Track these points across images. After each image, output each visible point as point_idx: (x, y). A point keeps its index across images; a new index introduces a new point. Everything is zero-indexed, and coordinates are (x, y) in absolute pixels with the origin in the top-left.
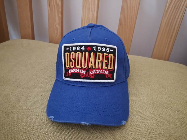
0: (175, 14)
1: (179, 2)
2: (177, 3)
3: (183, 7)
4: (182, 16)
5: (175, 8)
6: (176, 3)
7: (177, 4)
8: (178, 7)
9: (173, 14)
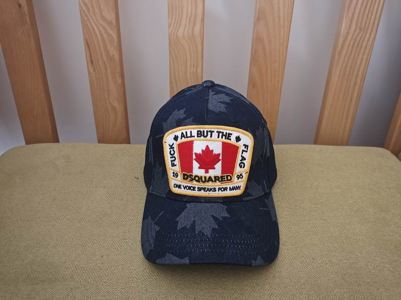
0: (356, 57)
1: (361, 34)
2: (357, 36)
3: (368, 42)
4: (367, 60)
5: (353, 45)
6: (355, 37)
7: (358, 39)
8: (360, 45)
9: (352, 57)
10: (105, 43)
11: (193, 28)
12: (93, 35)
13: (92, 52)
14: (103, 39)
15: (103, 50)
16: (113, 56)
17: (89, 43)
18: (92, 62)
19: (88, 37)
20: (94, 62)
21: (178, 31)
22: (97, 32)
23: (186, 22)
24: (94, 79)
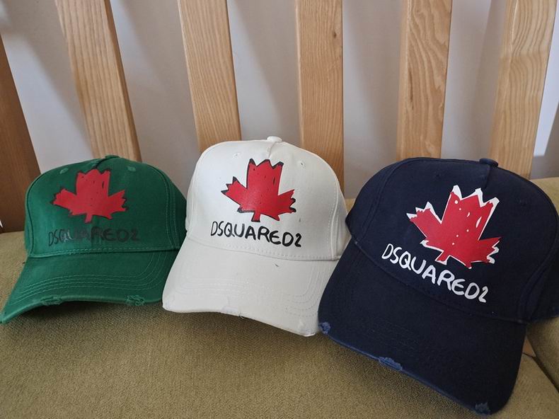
10: (432, 72)
11: (541, 42)
12: (419, 63)
13: (414, 85)
14: (430, 67)
15: (427, 80)
16: (439, 87)
17: (412, 73)
18: (412, 98)
19: (412, 67)
20: (414, 97)
21: (522, 48)
22: (425, 59)
23: (534, 35)
24: (411, 119)
